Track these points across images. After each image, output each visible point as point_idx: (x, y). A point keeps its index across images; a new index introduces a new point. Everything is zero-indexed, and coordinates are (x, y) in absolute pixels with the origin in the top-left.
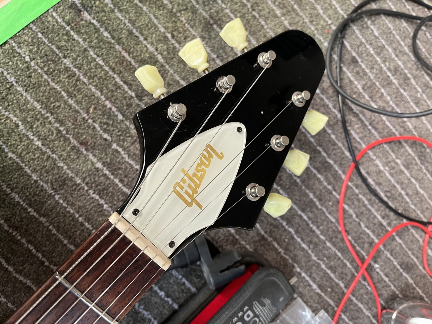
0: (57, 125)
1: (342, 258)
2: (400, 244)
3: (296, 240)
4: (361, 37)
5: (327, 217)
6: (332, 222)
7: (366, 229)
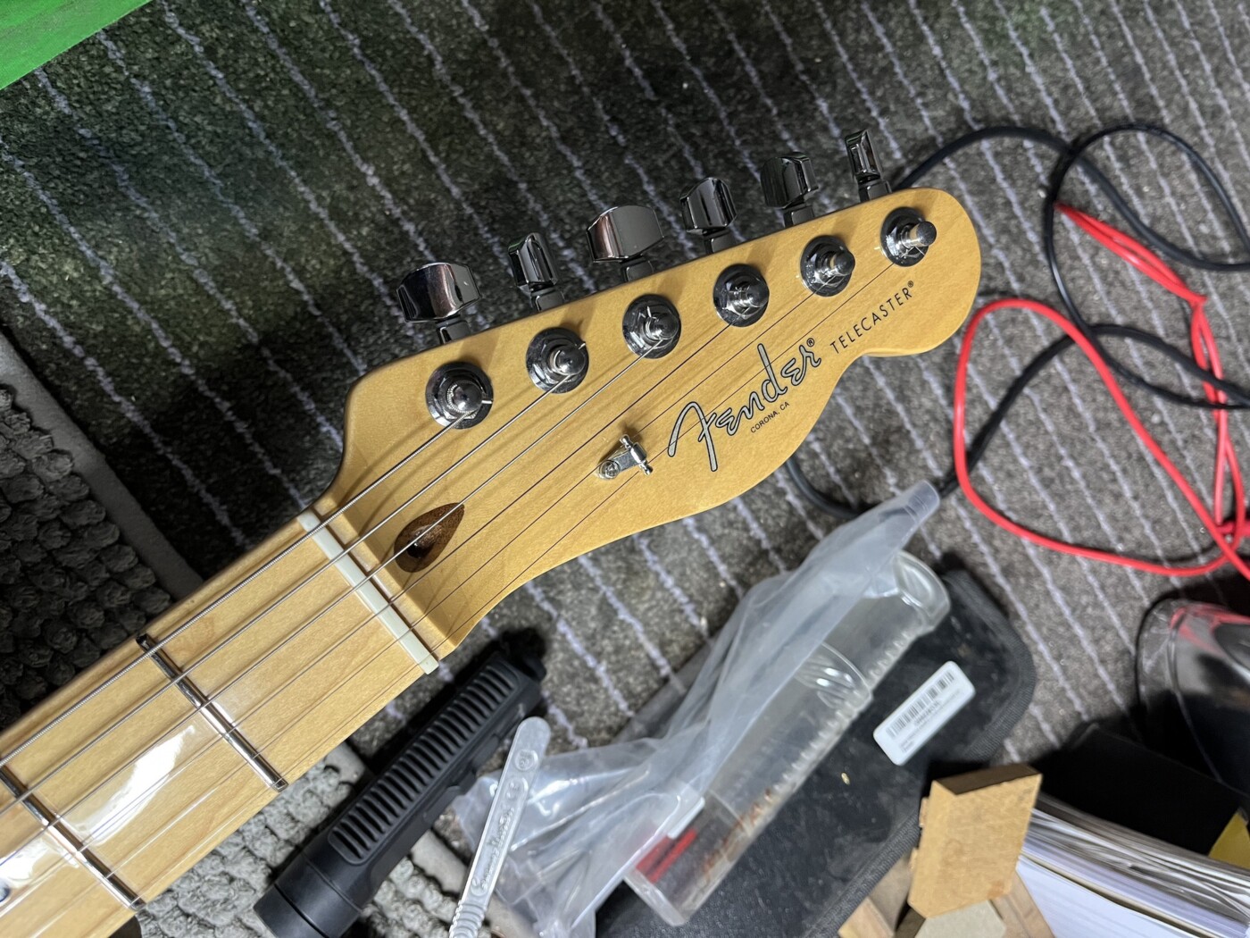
1: (1056, 517)
2: (1174, 511)
4: (1155, 24)
5: (1039, 419)
6: (1046, 432)
7: (1111, 462)
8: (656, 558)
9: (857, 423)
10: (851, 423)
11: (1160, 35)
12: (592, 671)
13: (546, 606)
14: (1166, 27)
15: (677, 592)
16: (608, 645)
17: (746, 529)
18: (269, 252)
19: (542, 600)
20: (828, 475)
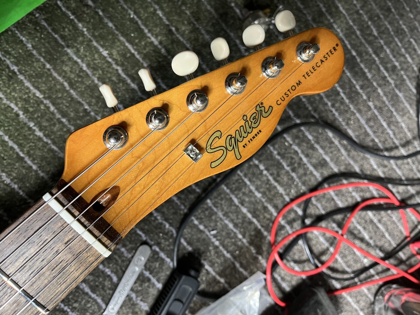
11: (363, 41)
14: (366, 37)
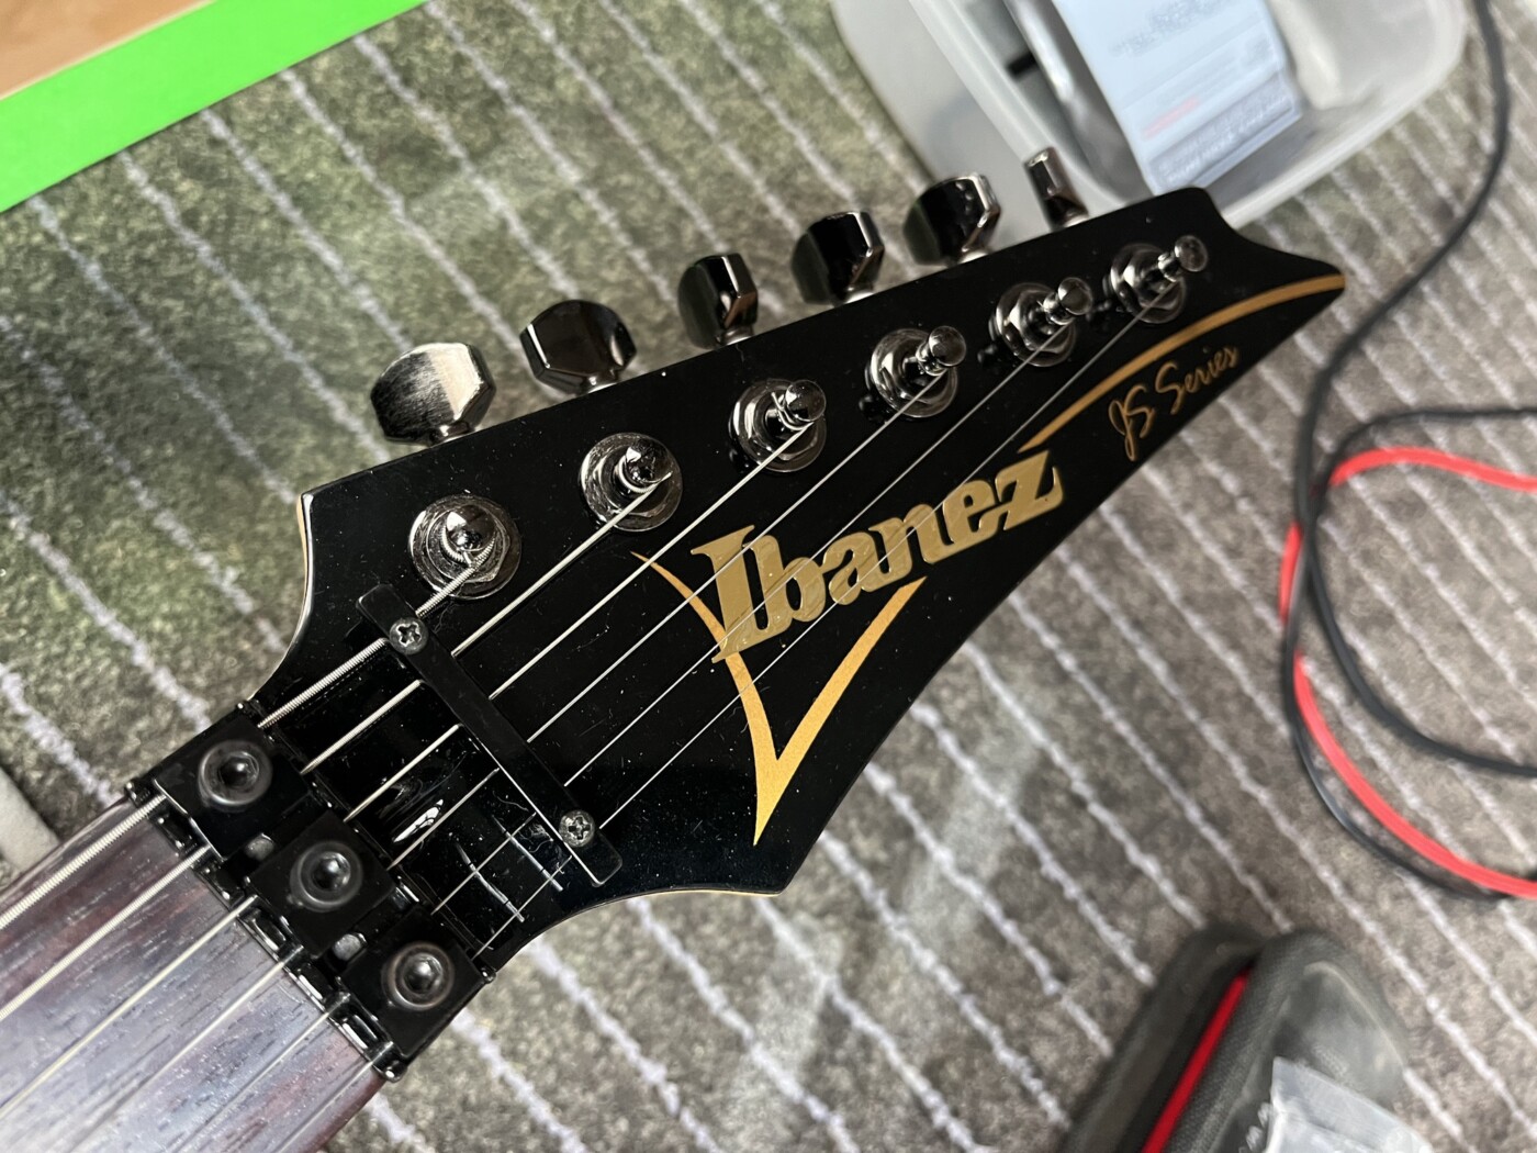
0: (623, 240)
3: (1348, 730)
5: (1434, 669)
6: (1449, 687)
8: (902, 919)
9: (1173, 690)
10: (1163, 690)
12: (822, 1125)
13: (733, 1019)
15: (944, 976)
16: (842, 1079)
17: (1033, 861)
18: (271, 483)
19: (725, 1008)
20: (1144, 766)
